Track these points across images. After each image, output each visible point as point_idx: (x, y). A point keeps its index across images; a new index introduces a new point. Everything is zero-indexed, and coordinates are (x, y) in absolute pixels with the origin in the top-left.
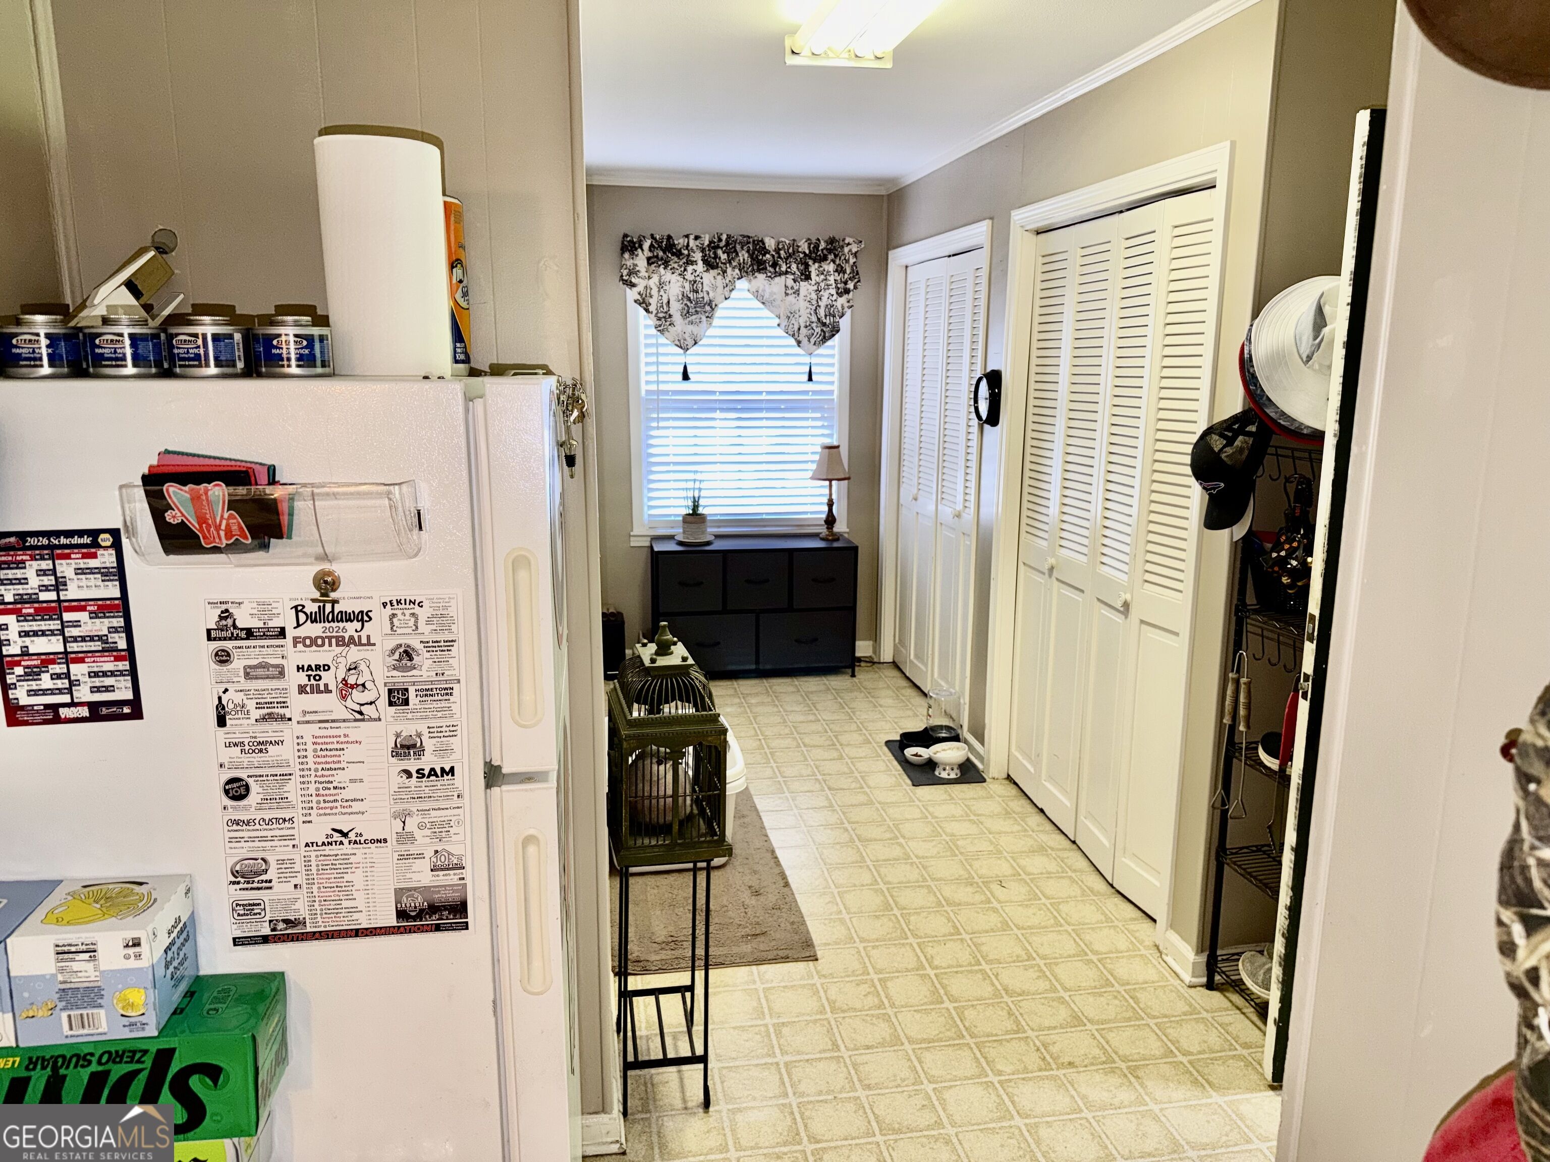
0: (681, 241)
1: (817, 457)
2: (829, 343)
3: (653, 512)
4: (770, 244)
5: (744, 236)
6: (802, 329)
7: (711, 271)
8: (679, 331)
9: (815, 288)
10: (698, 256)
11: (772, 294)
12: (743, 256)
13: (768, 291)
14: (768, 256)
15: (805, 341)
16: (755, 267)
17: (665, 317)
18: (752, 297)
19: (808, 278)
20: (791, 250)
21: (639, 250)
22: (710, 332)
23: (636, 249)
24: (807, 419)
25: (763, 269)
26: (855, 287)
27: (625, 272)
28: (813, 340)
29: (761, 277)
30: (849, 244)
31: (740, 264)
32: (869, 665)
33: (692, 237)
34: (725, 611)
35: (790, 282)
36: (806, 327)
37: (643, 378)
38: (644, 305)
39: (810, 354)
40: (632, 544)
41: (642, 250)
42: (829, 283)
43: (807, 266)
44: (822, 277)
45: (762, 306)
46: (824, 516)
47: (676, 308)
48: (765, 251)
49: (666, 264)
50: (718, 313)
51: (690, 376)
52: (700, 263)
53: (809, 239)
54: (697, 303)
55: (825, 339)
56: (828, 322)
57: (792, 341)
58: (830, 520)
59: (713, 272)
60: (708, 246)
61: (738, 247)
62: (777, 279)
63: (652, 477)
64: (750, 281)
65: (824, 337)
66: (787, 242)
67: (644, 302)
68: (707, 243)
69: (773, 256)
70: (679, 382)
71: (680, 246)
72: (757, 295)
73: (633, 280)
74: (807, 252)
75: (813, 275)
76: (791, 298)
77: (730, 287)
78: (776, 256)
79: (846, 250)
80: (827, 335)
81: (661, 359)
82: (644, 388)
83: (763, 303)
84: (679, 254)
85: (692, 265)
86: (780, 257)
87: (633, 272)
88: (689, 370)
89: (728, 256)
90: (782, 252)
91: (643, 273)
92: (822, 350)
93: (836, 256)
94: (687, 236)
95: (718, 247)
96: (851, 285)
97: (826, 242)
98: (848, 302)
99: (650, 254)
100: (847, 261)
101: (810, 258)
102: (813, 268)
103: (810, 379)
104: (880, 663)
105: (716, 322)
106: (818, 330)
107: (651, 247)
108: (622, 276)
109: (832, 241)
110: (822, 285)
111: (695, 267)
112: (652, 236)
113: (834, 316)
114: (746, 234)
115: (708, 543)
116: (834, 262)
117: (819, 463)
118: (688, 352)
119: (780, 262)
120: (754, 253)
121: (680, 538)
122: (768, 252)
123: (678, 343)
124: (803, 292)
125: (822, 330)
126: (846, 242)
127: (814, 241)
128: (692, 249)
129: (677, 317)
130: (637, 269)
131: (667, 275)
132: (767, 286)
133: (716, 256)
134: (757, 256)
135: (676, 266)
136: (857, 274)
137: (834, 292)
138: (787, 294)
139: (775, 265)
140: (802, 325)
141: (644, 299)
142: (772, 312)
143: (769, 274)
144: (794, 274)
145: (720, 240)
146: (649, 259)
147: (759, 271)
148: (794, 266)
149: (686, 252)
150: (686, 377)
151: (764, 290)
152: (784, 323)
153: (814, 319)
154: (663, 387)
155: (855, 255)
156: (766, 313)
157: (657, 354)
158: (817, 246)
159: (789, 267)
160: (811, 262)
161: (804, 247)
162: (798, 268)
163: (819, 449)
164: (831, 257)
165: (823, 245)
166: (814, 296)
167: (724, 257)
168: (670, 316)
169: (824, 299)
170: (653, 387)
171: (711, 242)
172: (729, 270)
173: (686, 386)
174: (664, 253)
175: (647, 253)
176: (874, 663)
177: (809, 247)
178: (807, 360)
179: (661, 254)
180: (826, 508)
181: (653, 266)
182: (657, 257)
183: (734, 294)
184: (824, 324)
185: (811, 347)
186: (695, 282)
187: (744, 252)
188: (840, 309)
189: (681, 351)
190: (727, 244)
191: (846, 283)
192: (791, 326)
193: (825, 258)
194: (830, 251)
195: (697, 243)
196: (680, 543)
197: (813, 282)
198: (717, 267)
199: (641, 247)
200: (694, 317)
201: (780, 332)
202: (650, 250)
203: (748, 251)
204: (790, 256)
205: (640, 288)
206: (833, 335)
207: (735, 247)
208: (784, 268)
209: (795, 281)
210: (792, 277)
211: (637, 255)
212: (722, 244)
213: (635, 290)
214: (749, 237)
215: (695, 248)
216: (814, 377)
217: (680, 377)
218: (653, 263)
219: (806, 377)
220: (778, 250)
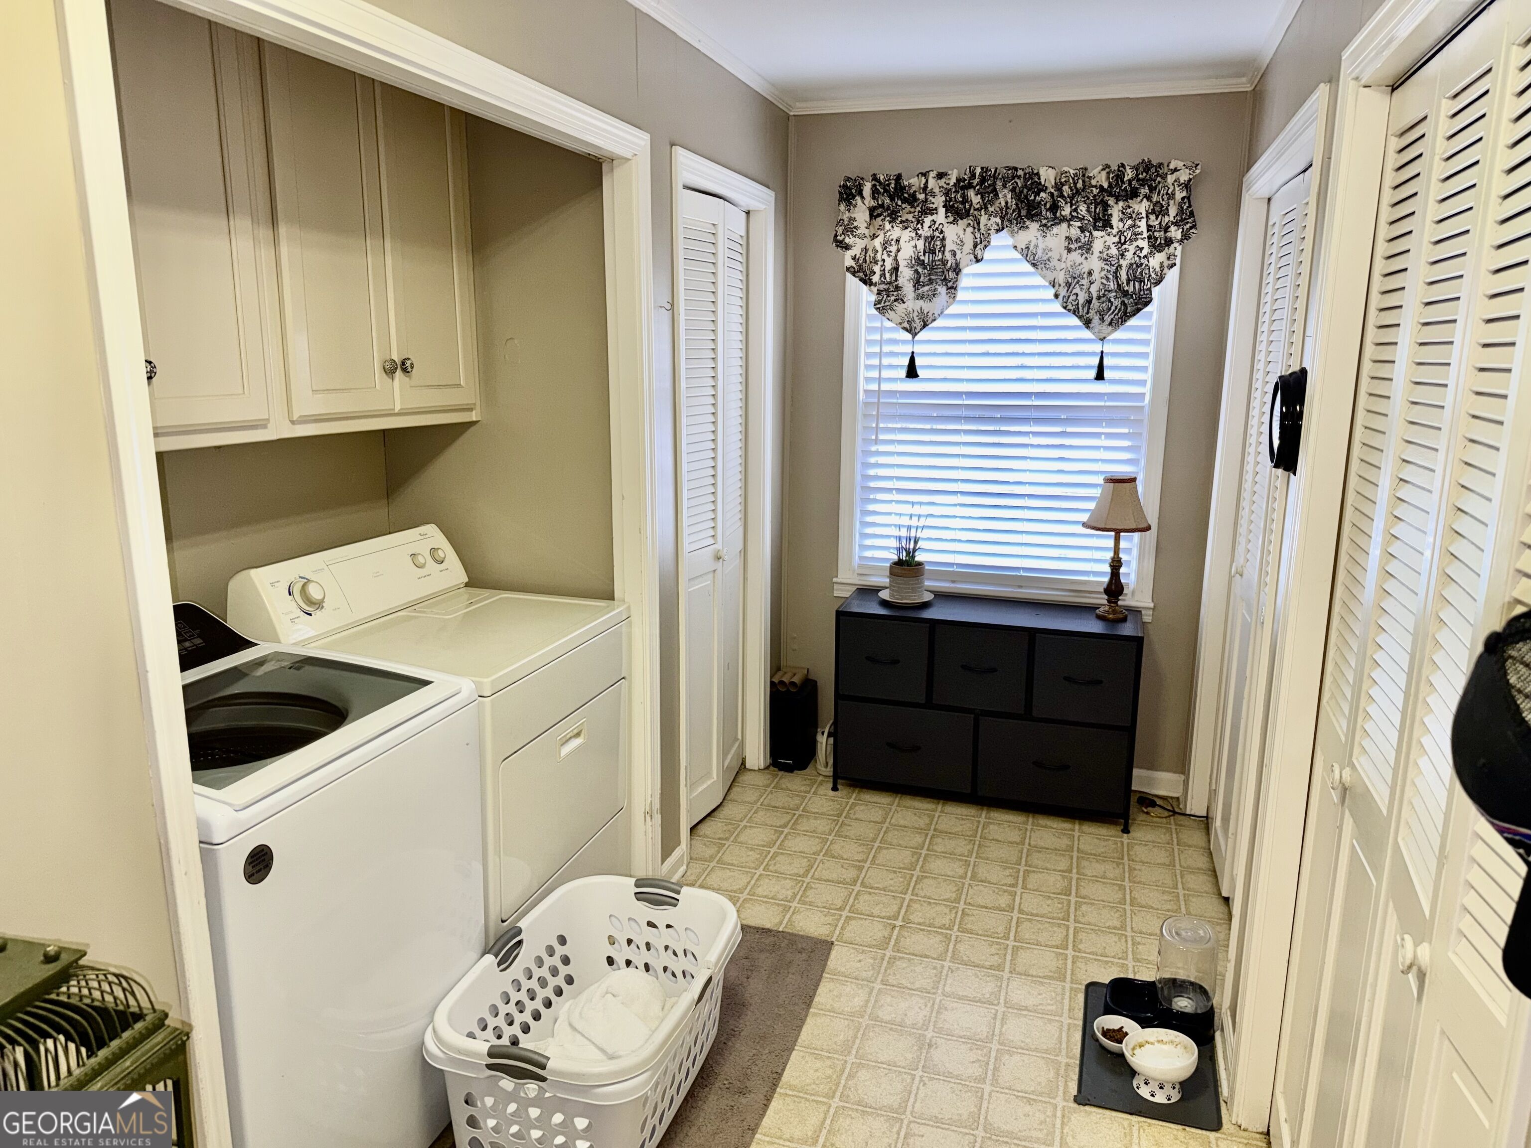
0: (914, 181)
1: (1097, 492)
2: (1132, 322)
3: (868, 554)
4: (1048, 176)
5: (1008, 168)
6: (1094, 301)
7: (960, 222)
8: (910, 309)
9: (1116, 239)
10: (939, 201)
11: (1047, 250)
12: (1005, 197)
13: (1041, 246)
14: (1042, 194)
15: (1096, 320)
16: (1024, 213)
17: (887, 290)
18: (1019, 256)
19: (1107, 224)
20: (1080, 185)
21: (858, 198)
22: (953, 309)
23: (854, 197)
24: (1097, 435)
25: (1037, 215)
26: (1186, 236)
27: (840, 230)
28: (1108, 318)
29: (1034, 226)
30: (1176, 170)
31: (1001, 209)
32: (1166, 814)
33: (932, 174)
34: (929, 704)
35: (1075, 232)
36: (1099, 298)
37: (863, 373)
38: (861, 274)
39: (1102, 339)
40: (835, 595)
41: (863, 198)
42: (1140, 230)
43: (1106, 206)
44: (1130, 222)
45: (1029, 268)
46: (1106, 579)
47: (906, 275)
48: (1040, 188)
49: (893, 216)
50: (964, 281)
51: (919, 372)
52: (942, 211)
53: (1108, 166)
54: (932, 269)
55: (1125, 316)
56: (1131, 289)
57: (1075, 321)
58: (1115, 589)
59: (962, 223)
60: (955, 185)
61: (999, 184)
62: (1056, 230)
63: (871, 507)
64: (1012, 233)
65: (1125, 313)
66: (1072, 172)
67: (861, 269)
68: (953, 181)
69: (1052, 195)
70: (901, 379)
71: (914, 189)
72: (1029, 254)
73: (847, 240)
74: (1106, 185)
75: (1115, 221)
76: (1075, 256)
77: (981, 242)
78: (1056, 193)
79: (1170, 179)
80: (1129, 309)
81: (886, 349)
82: (862, 386)
83: (1034, 265)
84: (912, 200)
85: (932, 214)
86: (1062, 196)
87: (850, 229)
88: (918, 362)
89: (982, 197)
90: (1066, 189)
91: (863, 230)
92: (1119, 334)
93: (1152, 190)
94: (925, 175)
95: (970, 186)
96: (1175, 233)
97: (1136, 168)
98: (1168, 258)
99: (873, 203)
100: (1171, 196)
101: (1110, 195)
102: (1116, 210)
103: (1100, 376)
104: (1185, 815)
105: (961, 295)
106: (1117, 303)
107: (875, 192)
108: (836, 236)
109: (1147, 166)
110: (1129, 234)
111: (934, 217)
112: (875, 178)
113: (1141, 281)
114: (1012, 165)
115: (925, 605)
116: (1149, 198)
117: (1100, 500)
118: (917, 338)
119: (1062, 202)
120: (1021, 192)
121: (885, 595)
122: (1044, 189)
123: (906, 325)
124: (1098, 246)
125: (1123, 303)
126: (1172, 167)
127: (1114, 167)
128: (932, 191)
129: (908, 289)
130: (855, 224)
131: (896, 232)
132: (1040, 238)
133: (965, 200)
134: (1026, 197)
135: (910, 217)
136: (1192, 214)
137: (1144, 244)
138: (1069, 250)
139: (1054, 208)
140: (1095, 295)
141: (860, 266)
142: (1044, 277)
143: (1044, 222)
144: (1081, 220)
145: (973, 176)
146: (872, 210)
147: (1031, 217)
148: (1083, 208)
149: (921, 197)
150: (912, 372)
151: (1036, 246)
152: (1063, 292)
153: (1112, 285)
154: (885, 387)
155: (1187, 186)
156: (1038, 280)
157: (881, 342)
158: (1119, 176)
159: (1076, 210)
160: (1111, 201)
161: (1102, 179)
162: (1088, 210)
163: (1100, 480)
164: (1145, 191)
165: (1129, 174)
166: (1114, 251)
167: (976, 200)
168: (898, 288)
169: (1129, 255)
170: (874, 387)
171: (959, 180)
172: (983, 219)
173: (912, 385)
174: (892, 199)
175: (869, 202)
176: (1174, 813)
177: (1108, 178)
178: (1097, 348)
179: (887, 201)
180: (1108, 569)
181: (879, 219)
182: (882, 206)
183: (988, 254)
184: (1125, 294)
185: (1105, 329)
186: (932, 237)
187: (1006, 191)
188: (1158, 269)
189: (908, 336)
190: (983, 181)
191: (1166, 229)
192: (1073, 297)
193: (1134, 194)
194: (1143, 182)
195: (942, 182)
196: (884, 603)
197: (1115, 231)
198: (967, 214)
199: (860, 193)
200: (926, 288)
201: (1057, 307)
202: (874, 198)
203: (1013, 190)
204: (1078, 192)
205: (856, 251)
206: (1139, 310)
207: (994, 184)
208: (1067, 211)
209: (1082, 230)
210: (1079, 224)
211: (855, 206)
212: (975, 182)
213: (849, 254)
214: (1016, 169)
215: (937, 190)
216: (1107, 374)
217: (903, 373)
218: (879, 215)
219: (1093, 373)
220: (1059, 186)
